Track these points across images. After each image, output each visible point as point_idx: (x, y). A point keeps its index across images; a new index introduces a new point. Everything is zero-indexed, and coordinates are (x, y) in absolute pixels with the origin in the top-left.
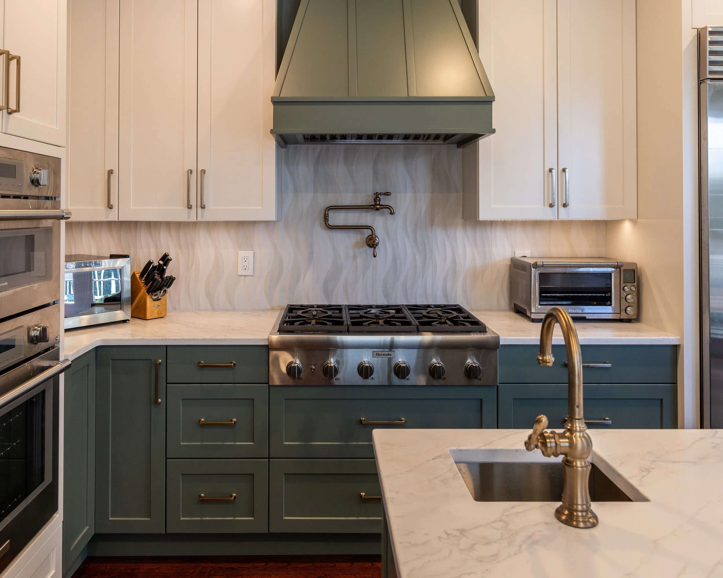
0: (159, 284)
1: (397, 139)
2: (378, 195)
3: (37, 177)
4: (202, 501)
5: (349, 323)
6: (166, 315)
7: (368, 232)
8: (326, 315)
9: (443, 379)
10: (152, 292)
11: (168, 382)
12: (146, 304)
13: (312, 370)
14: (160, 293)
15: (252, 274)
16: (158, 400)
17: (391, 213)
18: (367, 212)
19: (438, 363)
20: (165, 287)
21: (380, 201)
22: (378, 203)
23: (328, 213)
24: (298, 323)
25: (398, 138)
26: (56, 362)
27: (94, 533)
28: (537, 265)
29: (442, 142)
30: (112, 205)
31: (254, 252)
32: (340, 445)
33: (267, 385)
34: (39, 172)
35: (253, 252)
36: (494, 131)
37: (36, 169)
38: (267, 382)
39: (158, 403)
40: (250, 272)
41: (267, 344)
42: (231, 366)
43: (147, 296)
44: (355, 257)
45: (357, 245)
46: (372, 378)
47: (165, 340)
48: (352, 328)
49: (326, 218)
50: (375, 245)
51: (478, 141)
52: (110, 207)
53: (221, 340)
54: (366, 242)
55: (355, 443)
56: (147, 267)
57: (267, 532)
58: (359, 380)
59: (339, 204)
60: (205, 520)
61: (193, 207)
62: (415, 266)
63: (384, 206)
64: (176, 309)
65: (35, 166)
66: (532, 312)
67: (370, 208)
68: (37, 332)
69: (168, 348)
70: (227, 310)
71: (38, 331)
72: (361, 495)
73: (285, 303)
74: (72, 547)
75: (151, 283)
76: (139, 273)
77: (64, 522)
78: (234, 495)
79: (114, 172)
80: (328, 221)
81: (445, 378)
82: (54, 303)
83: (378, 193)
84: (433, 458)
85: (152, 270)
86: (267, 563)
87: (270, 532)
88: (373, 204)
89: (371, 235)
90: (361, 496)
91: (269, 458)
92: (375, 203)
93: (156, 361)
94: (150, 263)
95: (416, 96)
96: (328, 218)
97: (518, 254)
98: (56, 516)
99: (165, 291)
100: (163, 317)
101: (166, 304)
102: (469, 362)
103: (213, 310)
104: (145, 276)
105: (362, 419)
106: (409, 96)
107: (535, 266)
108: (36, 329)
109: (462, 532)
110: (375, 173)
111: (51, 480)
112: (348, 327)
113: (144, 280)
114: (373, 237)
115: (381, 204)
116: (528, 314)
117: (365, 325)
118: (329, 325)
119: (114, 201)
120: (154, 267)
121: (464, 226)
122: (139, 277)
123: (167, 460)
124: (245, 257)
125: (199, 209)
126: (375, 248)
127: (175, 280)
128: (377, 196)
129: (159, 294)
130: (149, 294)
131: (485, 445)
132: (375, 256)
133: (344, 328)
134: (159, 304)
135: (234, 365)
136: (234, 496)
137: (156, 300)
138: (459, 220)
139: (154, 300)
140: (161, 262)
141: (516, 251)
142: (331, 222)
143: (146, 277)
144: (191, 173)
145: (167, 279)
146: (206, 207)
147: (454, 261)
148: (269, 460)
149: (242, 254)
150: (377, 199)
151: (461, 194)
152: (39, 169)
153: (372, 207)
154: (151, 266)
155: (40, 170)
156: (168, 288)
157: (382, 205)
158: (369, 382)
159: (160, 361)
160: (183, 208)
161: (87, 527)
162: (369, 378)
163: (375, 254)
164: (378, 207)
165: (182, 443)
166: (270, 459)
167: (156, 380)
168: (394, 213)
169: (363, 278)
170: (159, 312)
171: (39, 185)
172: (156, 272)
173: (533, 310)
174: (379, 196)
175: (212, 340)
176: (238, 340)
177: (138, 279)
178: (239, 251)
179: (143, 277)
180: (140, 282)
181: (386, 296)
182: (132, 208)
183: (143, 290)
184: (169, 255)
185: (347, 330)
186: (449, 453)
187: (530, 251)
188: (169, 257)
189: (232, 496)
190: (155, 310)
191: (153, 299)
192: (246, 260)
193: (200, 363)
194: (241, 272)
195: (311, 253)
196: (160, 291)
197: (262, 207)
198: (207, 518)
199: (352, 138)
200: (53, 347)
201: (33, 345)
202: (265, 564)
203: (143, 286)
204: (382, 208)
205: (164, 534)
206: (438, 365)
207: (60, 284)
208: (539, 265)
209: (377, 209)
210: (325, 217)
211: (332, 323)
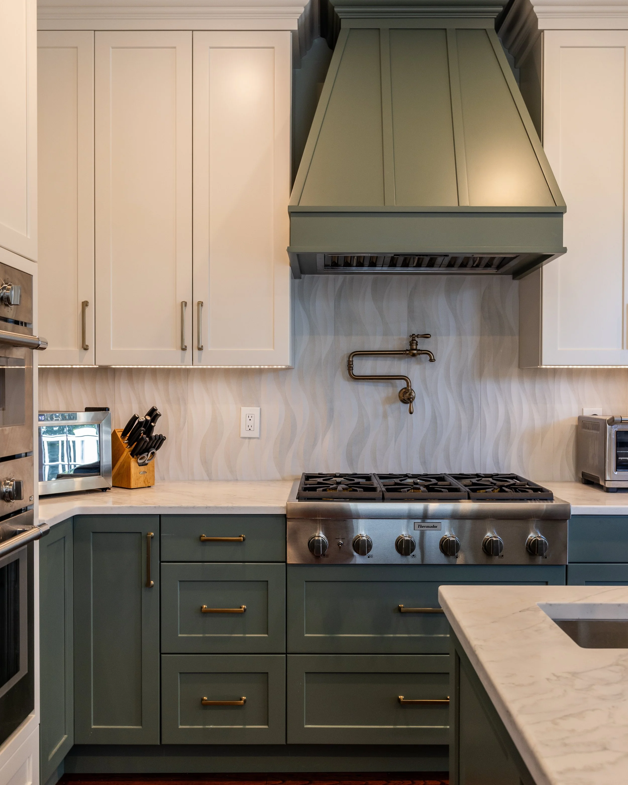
0: (146, 444)
1: (439, 266)
2: (414, 337)
3: (7, 294)
4: (205, 706)
5: (384, 489)
6: (154, 484)
7: (402, 384)
8: (353, 482)
9: (500, 557)
10: (137, 455)
11: (162, 560)
12: (130, 469)
13: (340, 546)
14: (147, 455)
15: (258, 436)
16: (150, 583)
17: (431, 360)
18: (400, 359)
19: (494, 537)
20: (153, 449)
21: (417, 345)
22: (415, 347)
23: (353, 361)
24: (321, 489)
25: (441, 265)
26: (31, 526)
27: (73, 744)
28: (614, 421)
29: (494, 271)
30: (87, 346)
31: (261, 409)
32: (375, 637)
33: (284, 564)
34: (9, 288)
35: (259, 408)
36: (564, 250)
37: (5, 284)
38: (285, 561)
39: (151, 586)
40: (255, 434)
41: (284, 512)
42: (239, 541)
43: (131, 459)
44: (385, 416)
45: (388, 401)
46: (413, 555)
47: (159, 508)
48: (388, 495)
49: (350, 367)
50: (411, 398)
51: (542, 267)
52: (86, 348)
53: (227, 508)
54: (399, 397)
55: (392, 635)
56: (132, 423)
57: (285, 743)
58: (397, 558)
59: (367, 348)
60: (208, 728)
61: (187, 349)
62: (460, 427)
63: (422, 351)
64: (164, 479)
65: (5, 280)
66: (607, 479)
67: (405, 354)
68: (10, 487)
69: (162, 518)
70: (227, 481)
71: (10, 485)
72: (399, 698)
73: (300, 472)
74: (50, 757)
75: (135, 444)
76: (120, 432)
77: (41, 725)
78: (244, 698)
79: (89, 304)
80: (353, 369)
81: (503, 556)
82: (26, 455)
83: (414, 335)
84: (520, 610)
85: (136, 429)
86: (284, 781)
87: (288, 743)
88: (409, 348)
89: (405, 388)
90: (399, 700)
91: (286, 653)
92: (411, 347)
93: (148, 534)
94: (135, 418)
95: (469, 205)
96: (353, 366)
97: (588, 412)
98: (31, 717)
99: (153, 453)
100: (150, 487)
101: (153, 471)
102: (531, 537)
103: (210, 480)
104: (128, 435)
105: (400, 606)
106: (461, 205)
107: (612, 422)
108: (9, 483)
109: (575, 674)
110: (411, 311)
111: (27, 672)
112: (383, 494)
113: (128, 439)
114: (408, 390)
115: (418, 348)
116: (602, 483)
117: (405, 492)
118: (360, 491)
119: (89, 341)
120: (140, 423)
121: (521, 376)
122: (121, 436)
123: (162, 655)
124: (249, 415)
125: (196, 351)
126: (411, 402)
127: (165, 440)
128: (413, 339)
129: (146, 457)
130: (133, 457)
131: (578, 600)
132: (411, 413)
133: (377, 494)
134: (145, 471)
135: (244, 539)
136: (243, 700)
137: (142, 465)
138: (515, 370)
139: (140, 465)
140: (149, 418)
141: (584, 409)
142: (356, 372)
143: (129, 437)
144: (186, 306)
145: (156, 439)
146: (204, 348)
147: (508, 421)
148: (286, 656)
149: (246, 410)
150: (413, 343)
151: (517, 337)
152: (9, 284)
153: (407, 352)
154: (137, 422)
155: (10, 286)
156: (157, 450)
157: (419, 350)
158: (410, 560)
159: (153, 534)
160: (176, 350)
161: (66, 736)
162: (410, 555)
163: (412, 411)
164: (415, 352)
165: (180, 635)
166: (288, 655)
167: (147, 557)
168: (434, 359)
169: (395, 441)
170: (146, 481)
171: (10, 305)
172: (142, 428)
173: (608, 478)
174: (416, 339)
175: (217, 508)
176: (248, 508)
177: (120, 438)
178: (242, 408)
179: (126, 435)
180: (122, 443)
181: (424, 463)
182: (112, 349)
183: (127, 452)
184: (157, 410)
185: (381, 497)
186: (538, 607)
187: (601, 409)
188: (158, 412)
189: (241, 699)
190: (140, 477)
191: (138, 463)
192: (250, 418)
193: (201, 536)
194: (245, 434)
195: (331, 411)
196: (147, 453)
197: (274, 348)
198: (211, 726)
199: (384, 265)
200: (26, 509)
201: (5, 503)
202: (281, 782)
203: (126, 447)
204: (419, 354)
205: (158, 745)
206: (494, 539)
207: (33, 431)
208: (617, 420)
209: (414, 355)
210: (348, 365)
211: (363, 490)
